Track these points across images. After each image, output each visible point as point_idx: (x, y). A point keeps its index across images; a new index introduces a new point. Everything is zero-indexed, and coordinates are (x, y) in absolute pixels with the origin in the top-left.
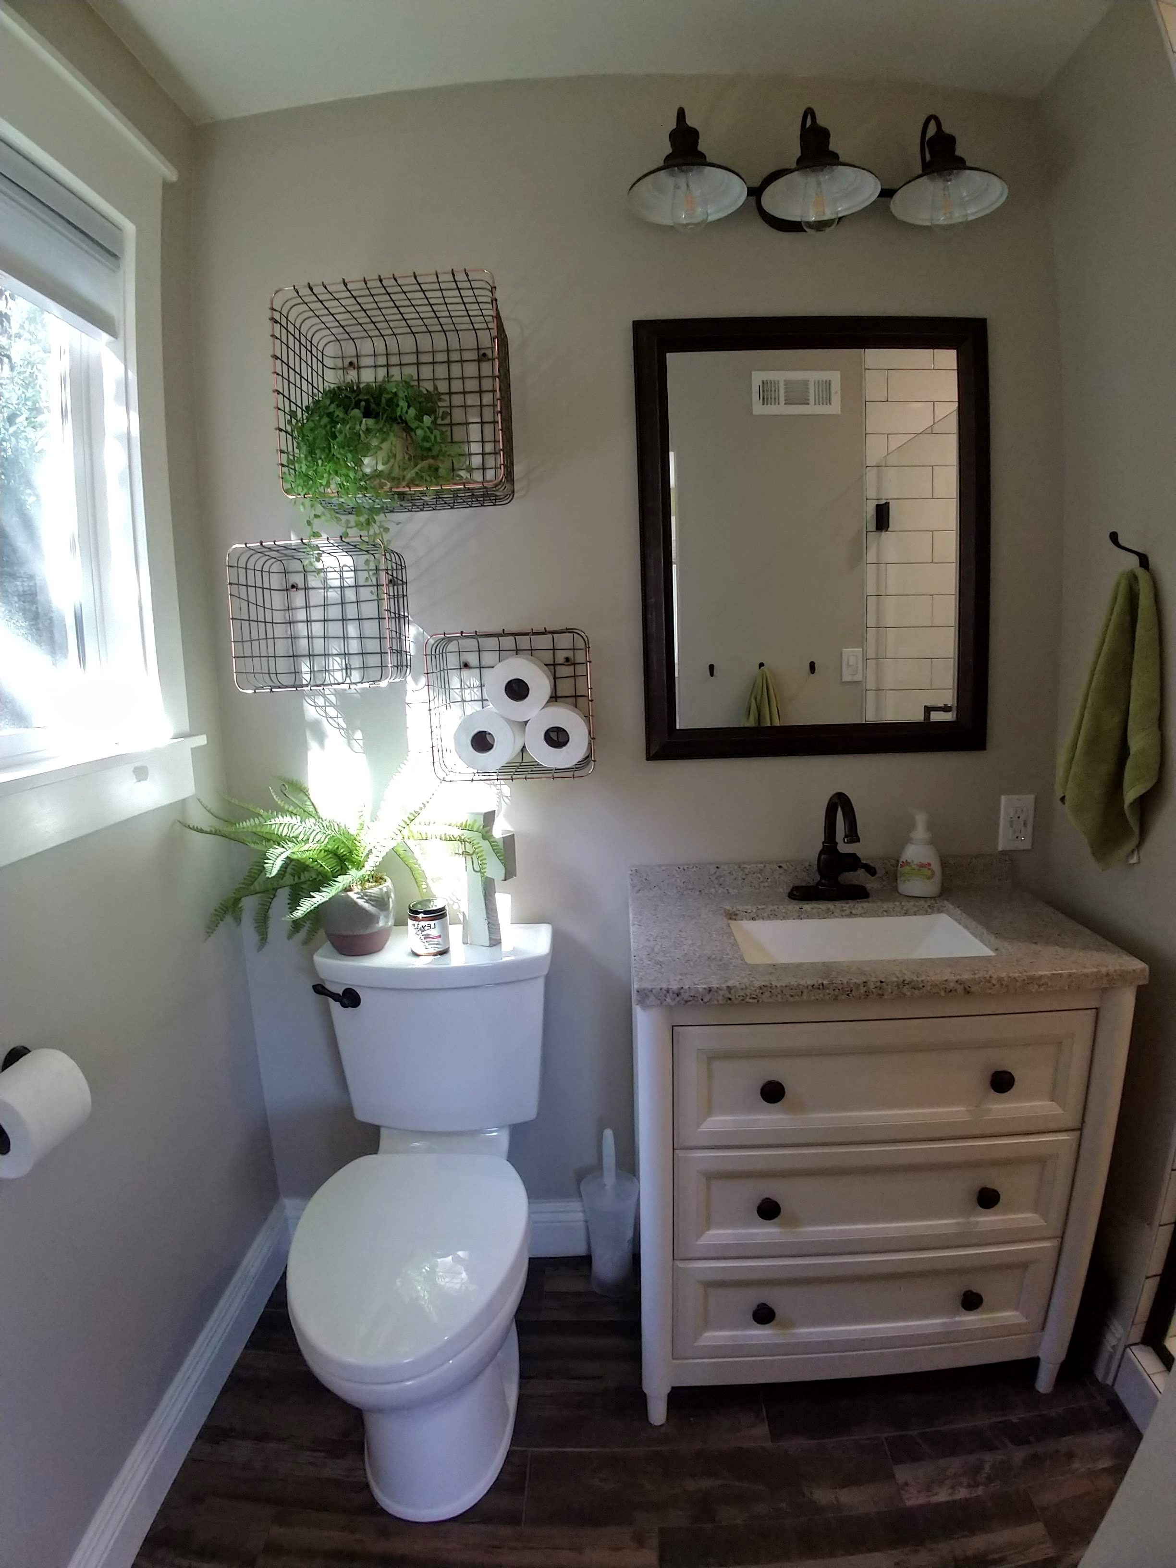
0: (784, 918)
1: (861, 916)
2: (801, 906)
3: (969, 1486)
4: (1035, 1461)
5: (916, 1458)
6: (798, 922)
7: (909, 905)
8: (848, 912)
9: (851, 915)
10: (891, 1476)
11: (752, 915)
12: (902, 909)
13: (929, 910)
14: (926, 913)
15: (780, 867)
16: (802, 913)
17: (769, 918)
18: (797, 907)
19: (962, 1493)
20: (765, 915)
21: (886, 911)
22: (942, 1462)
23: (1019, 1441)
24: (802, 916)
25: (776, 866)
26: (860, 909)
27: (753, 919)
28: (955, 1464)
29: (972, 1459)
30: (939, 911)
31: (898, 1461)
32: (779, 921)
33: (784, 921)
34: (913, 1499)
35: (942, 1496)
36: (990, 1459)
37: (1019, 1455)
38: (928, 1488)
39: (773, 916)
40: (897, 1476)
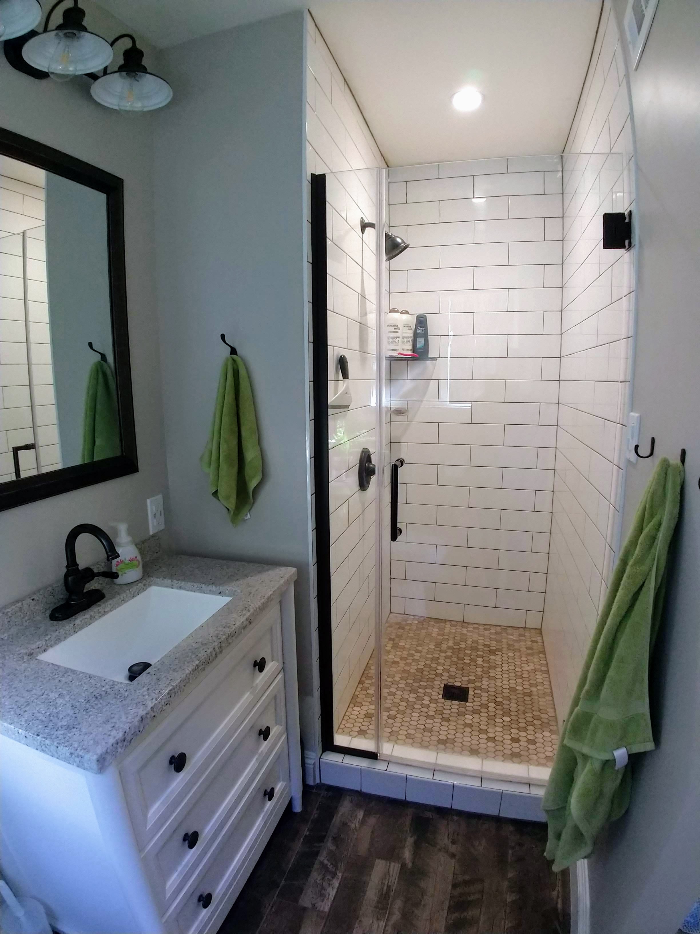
0: (65, 638)
1: (111, 611)
2: (73, 623)
3: (333, 878)
4: (337, 840)
5: (301, 890)
6: (76, 635)
7: (134, 589)
8: (103, 612)
9: (105, 613)
10: (305, 909)
11: (43, 648)
12: (131, 594)
13: (145, 588)
14: (144, 590)
15: (33, 600)
16: (76, 628)
17: (56, 644)
18: (72, 625)
19: (336, 883)
20: (53, 642)
21: (123, 600)
22: (311, 880)
23: (322, 839)
24: (77, 630)
25: (29, 601)
26: (109, 606)
27: (45, 650)
28: (315, 876)
29: (316, 866)
30: (150, 585)
31: (296, 900)
32: (63, 643)
33: (66, 641)
34: (325, 906)
35: (332, 893)
36: (323, 857)
37: (329, 844)
38: (322, 895)
39: (59, 640)
40: (306, 906)
